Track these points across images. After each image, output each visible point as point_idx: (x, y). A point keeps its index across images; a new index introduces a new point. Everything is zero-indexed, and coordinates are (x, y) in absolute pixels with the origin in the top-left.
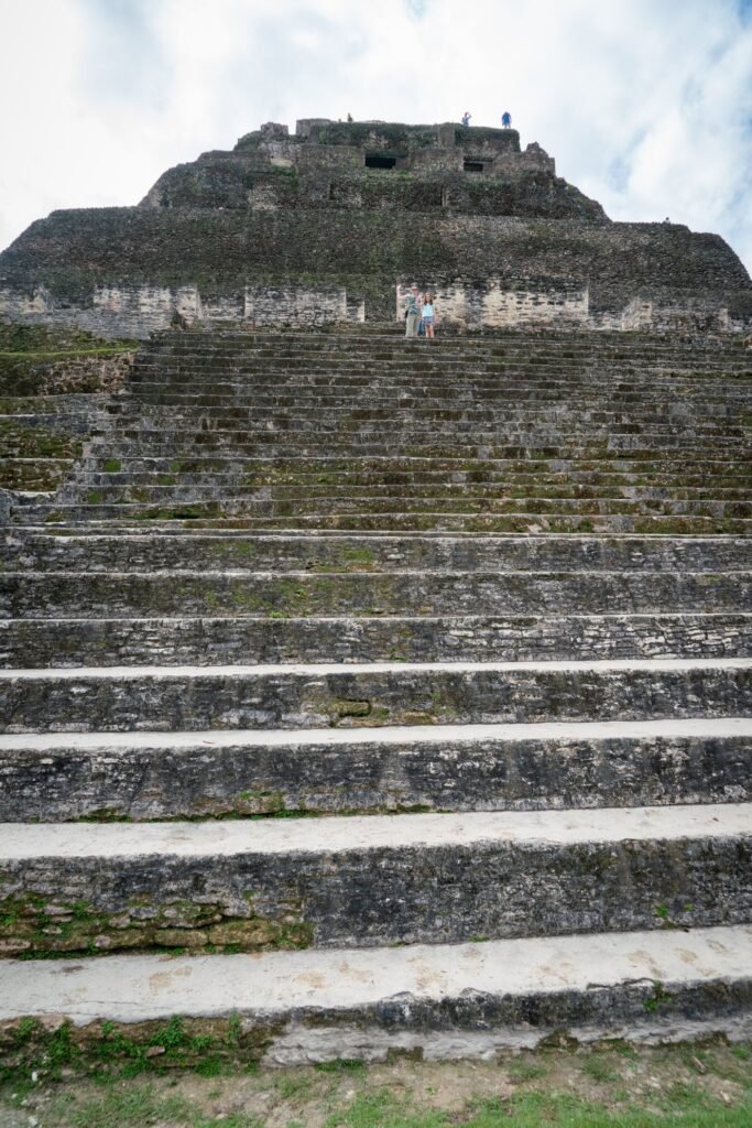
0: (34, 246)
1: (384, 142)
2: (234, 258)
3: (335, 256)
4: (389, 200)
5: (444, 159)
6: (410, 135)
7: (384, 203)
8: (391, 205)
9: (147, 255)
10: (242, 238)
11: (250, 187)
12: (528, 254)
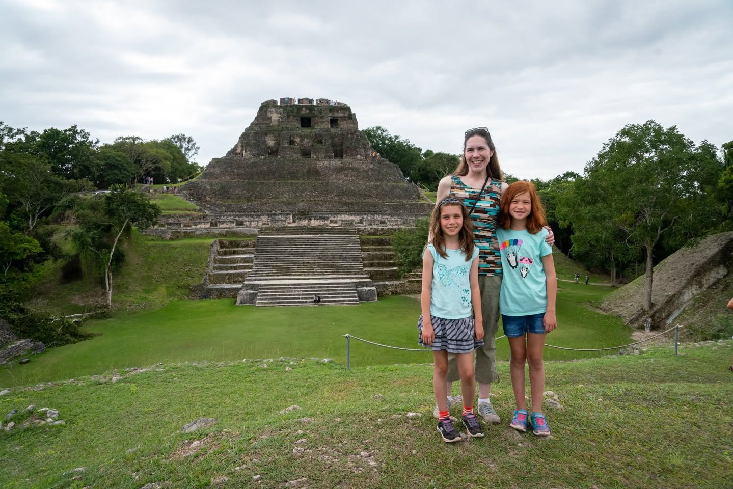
0: (211, 171)
1: (307, 111)
2: (263, 174)
3: (290, 173)
4: (307, 139)
5: (324, 124)
6: (316, 109)
7: (306, 140)
8: (308, 140)
9: (241, 174)
10: (265, 168)
11: (266, 135)
12: (340, 172)
